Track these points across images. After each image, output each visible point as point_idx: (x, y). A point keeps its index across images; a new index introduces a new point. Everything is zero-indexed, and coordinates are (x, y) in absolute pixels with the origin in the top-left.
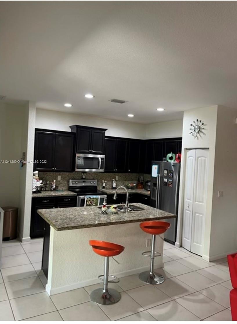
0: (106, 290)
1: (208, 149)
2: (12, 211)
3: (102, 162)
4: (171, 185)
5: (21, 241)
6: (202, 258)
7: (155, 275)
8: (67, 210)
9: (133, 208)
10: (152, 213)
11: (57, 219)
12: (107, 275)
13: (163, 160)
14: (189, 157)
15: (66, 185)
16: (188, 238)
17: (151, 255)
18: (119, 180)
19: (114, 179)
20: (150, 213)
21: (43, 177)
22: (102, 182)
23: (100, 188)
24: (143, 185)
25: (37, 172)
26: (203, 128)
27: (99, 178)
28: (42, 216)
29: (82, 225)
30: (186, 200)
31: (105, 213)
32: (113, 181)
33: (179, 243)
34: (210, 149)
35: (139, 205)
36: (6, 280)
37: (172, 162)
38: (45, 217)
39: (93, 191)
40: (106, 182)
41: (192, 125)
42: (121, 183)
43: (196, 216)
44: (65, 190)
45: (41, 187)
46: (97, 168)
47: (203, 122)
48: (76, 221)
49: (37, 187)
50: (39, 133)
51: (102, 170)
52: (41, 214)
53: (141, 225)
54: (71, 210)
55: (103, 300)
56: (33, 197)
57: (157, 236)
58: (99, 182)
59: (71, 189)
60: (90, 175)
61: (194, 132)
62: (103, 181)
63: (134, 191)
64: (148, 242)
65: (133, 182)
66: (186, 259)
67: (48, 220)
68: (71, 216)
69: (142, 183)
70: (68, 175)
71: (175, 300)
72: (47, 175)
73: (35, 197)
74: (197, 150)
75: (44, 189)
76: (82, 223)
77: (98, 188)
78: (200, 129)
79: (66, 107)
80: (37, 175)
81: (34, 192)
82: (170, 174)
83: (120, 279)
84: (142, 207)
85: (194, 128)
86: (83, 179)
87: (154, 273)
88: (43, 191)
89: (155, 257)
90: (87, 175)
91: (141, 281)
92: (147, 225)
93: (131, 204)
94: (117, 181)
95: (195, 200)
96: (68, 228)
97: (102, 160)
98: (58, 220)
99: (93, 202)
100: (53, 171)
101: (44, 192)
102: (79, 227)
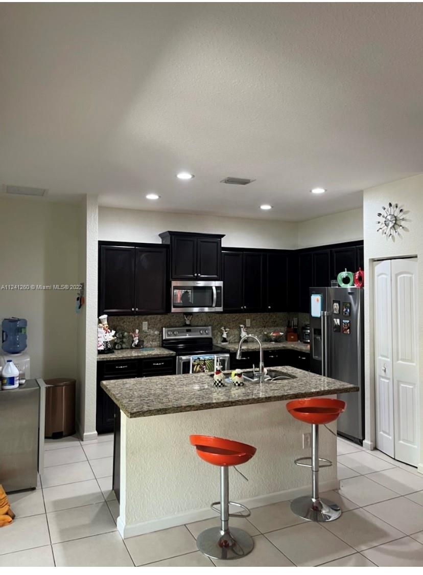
0: (225, 531)
1: (416, 257)
2: (65, 385)
3: (217, 293)
4: (348, 330)
5: (81, 438)
6: (418, 470)
7: (324, 505)
8: (152, 381)
9: (276, 374)
10: (310, 384)
11: (132, 396)
12: (227, 502)
13: (332, 284)
14: (378, 276)
15: (158, 337)
16: (387, 431)
17: (312, 465)
18: (252, 326)
19: (241, 324)
20: (306, 384)
21: (117, 326)
22: (222, 330)
23: (218, 342)
24: (298, 333)
25: (105, 316)
26: (401, 218)
27: (215, 324)
28: (107, 392)
29: (176, 406)
30: (379, 358)
31: (220, 384)
32: (240, 328)
33: (371, 441)
34: (418, 257)
35: (287, 369)
36: (50, 509)
37: (349, 287)
38: (112, 394)
39: (206, 346)
40: (227, 329)
41: (380, 215)
42: (256, 331)
43: (400, 388)
44: (155, 347)
45: (114, 343)
46: (211, 305)
47: (402, 206)
48: (165, 400)
49: (107, 342)
50: (107, 249)
51: (220, 309)
52: (107, 388)
53: (288, 405)
54: (160, 381)
55: (220, 549)
56: (99, 360)
57: (321, 426)
58: (216, 331)
59: (165, 344)
60: (198, 318)
61: (386, 227)
62: (223, 328)
63: (280, 345)
64: (306, 439)
65: (278, 328)
66: (386, 473)
67: (116, 399)
68: (158, 391)
69: (295, 331)
70: (160, 320)
71: (361, 553)
72: (124, 322)
73: (102, 360)
74: (392, 260)
75: (120, 347)
76: (175, 403)
77: (214, 342)
78: (396, 220)
79: (149, 201)
80: (106, 322)
81: (100, 352)
82: (345, 310)
83: (251, 511)
84: (293, 373)
85: (384, 219)
86: (186, 325)
87: (319, 499)
88: (118, 349)
89: (320, 469)
90: (193, 319)
91: (295, 515)
92: (299, 406)
93: (272, 368)
94: (248, 328)
95: (395, 356)
96: (150, 413)
97: (219, 291)
98: (134, 398)
99: (204, 367)
100: (133, 314)
101: (119, 351)
102: (170, 411)
